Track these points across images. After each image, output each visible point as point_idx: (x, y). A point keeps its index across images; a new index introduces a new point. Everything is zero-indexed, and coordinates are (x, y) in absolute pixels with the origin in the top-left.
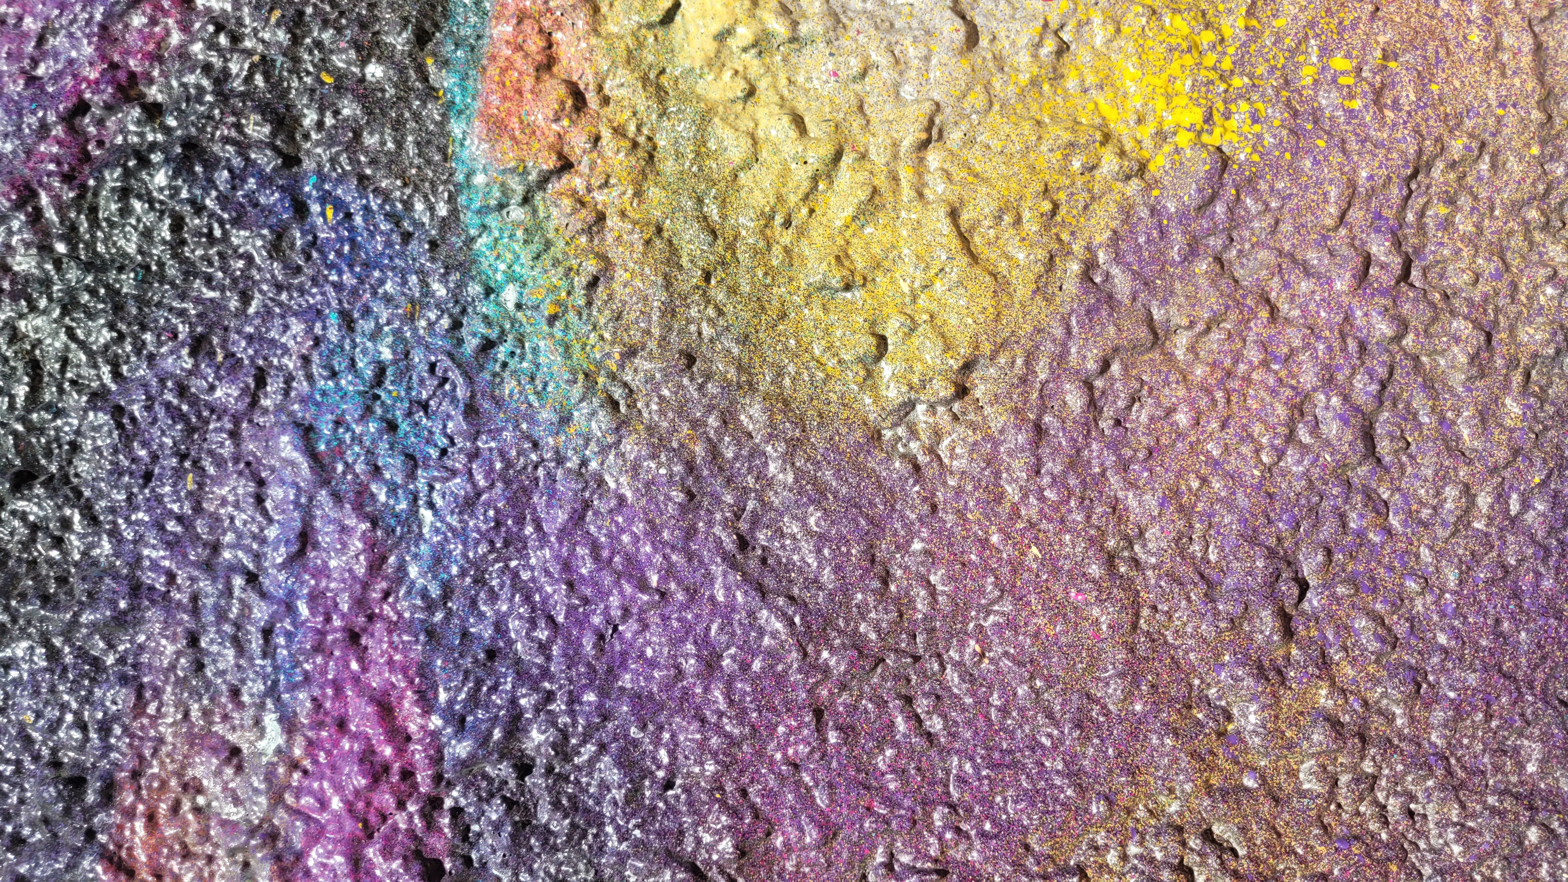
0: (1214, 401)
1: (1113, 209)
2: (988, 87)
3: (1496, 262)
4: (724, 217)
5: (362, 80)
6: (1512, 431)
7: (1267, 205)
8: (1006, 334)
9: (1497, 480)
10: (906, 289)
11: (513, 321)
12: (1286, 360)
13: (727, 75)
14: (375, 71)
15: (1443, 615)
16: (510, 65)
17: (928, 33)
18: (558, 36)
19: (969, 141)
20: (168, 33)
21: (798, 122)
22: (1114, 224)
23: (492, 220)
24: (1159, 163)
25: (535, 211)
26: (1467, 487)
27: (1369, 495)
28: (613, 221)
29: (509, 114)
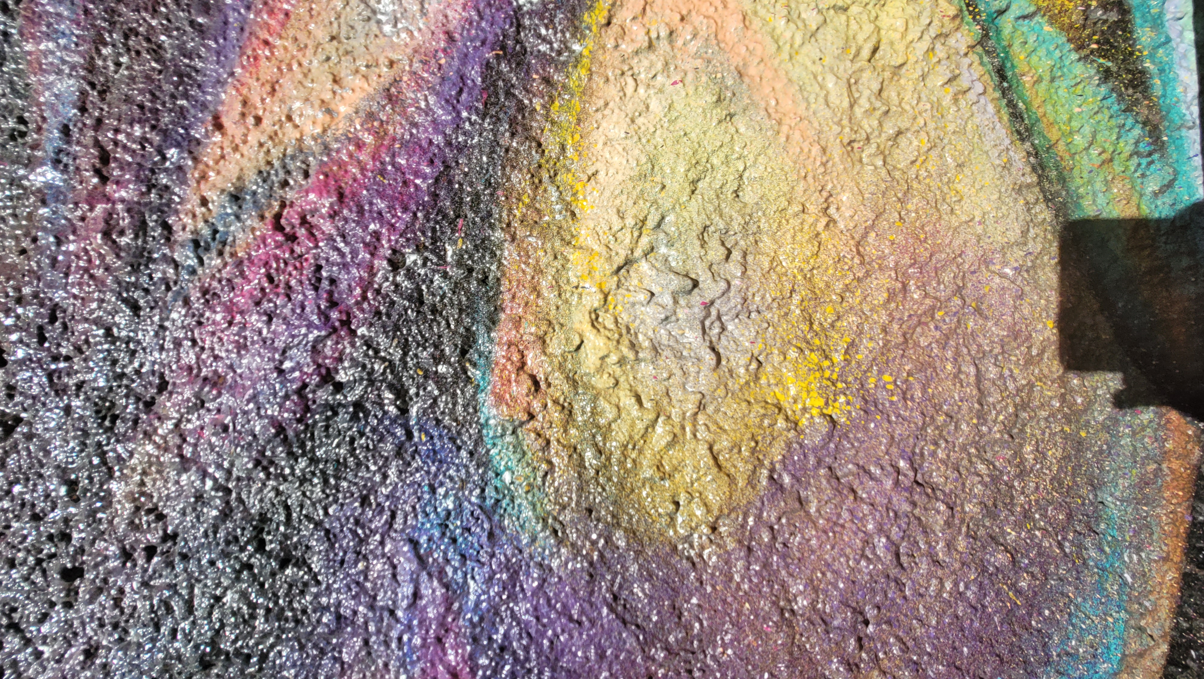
0: (828, 537)
1: (783, 444)
2: (726, 386)
3: (956, 474)
4: (605, 444)
5: (436, 372)
6: (961, 553)
7: (852, 445)
8: (735, 504)
9: (954, 577)
10: (689, 481)
11: (509, 490)
12: (861, 520)
13: (605, 376)
14: (442, 369)
15: (929, 638)
16: (505, 368)
17: (698, 360)
18: (526, 352)
19: (717, 410)
20: (345, 348)
21: (639, 399)
22: (783, 452)
23: (499, 442)
24: (804, 422)
25: (517, 437)
26: (941, 579)
27: (897, 581)
28: (554, 444)
29: (505, 392)
